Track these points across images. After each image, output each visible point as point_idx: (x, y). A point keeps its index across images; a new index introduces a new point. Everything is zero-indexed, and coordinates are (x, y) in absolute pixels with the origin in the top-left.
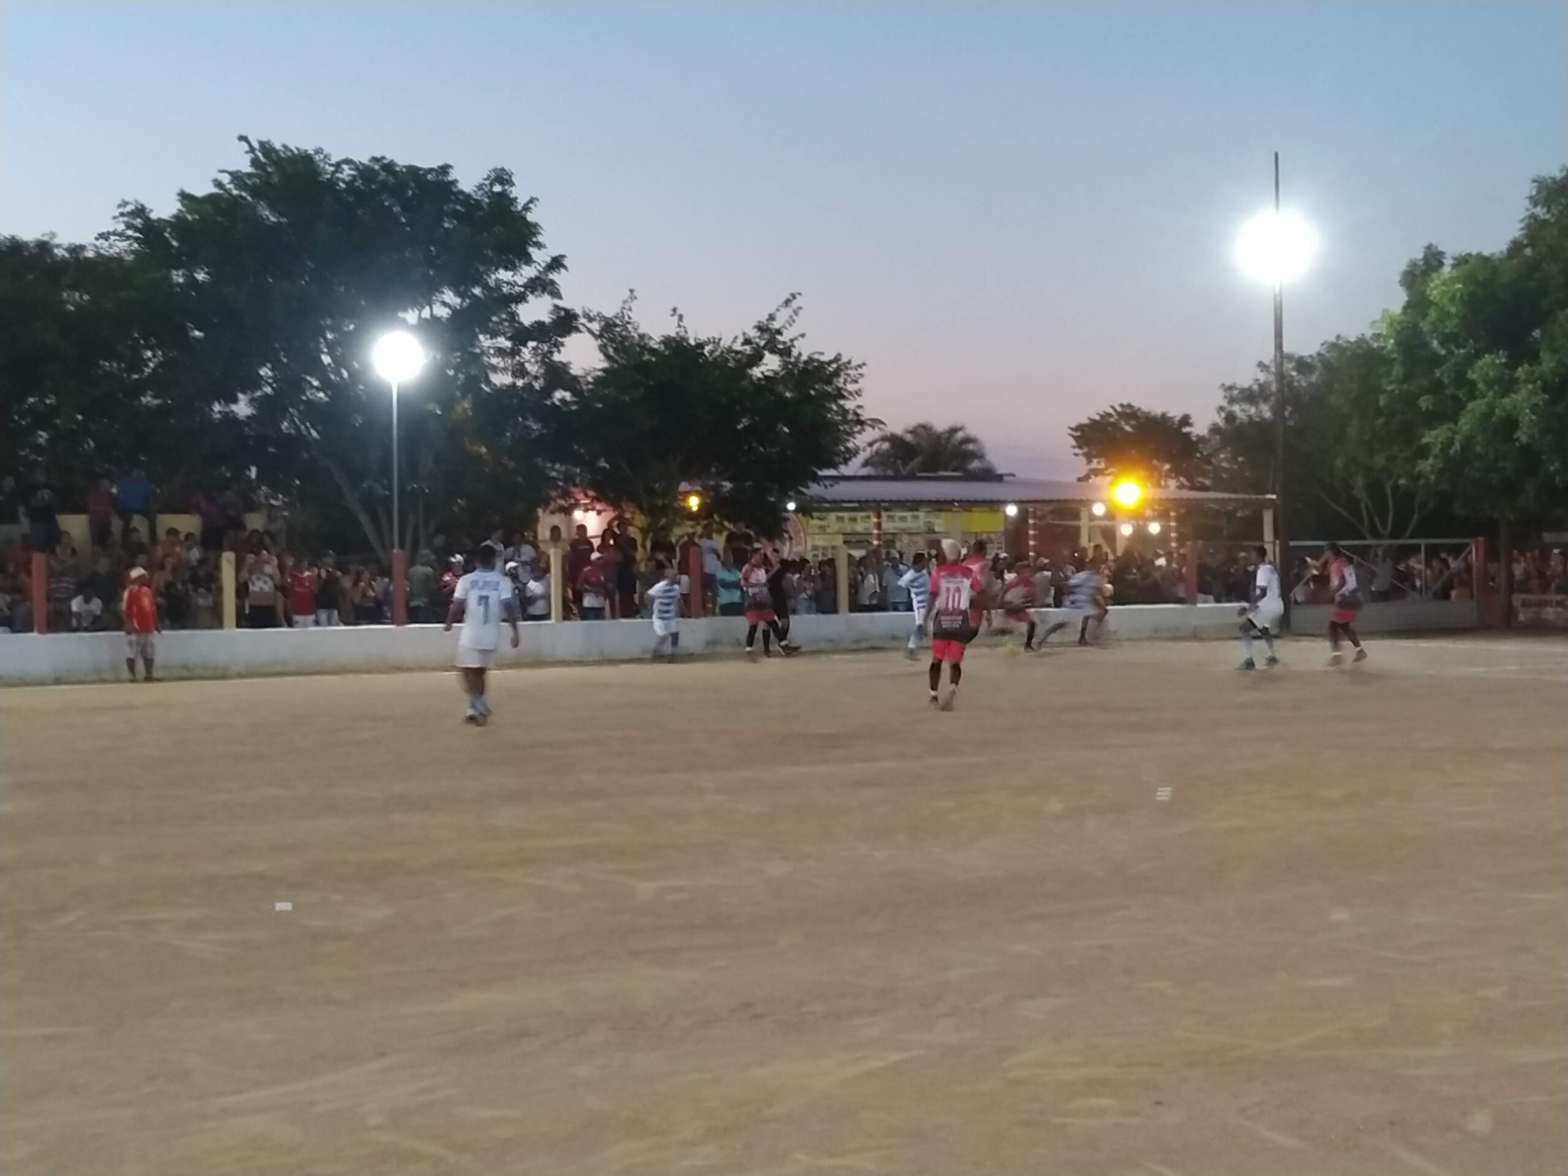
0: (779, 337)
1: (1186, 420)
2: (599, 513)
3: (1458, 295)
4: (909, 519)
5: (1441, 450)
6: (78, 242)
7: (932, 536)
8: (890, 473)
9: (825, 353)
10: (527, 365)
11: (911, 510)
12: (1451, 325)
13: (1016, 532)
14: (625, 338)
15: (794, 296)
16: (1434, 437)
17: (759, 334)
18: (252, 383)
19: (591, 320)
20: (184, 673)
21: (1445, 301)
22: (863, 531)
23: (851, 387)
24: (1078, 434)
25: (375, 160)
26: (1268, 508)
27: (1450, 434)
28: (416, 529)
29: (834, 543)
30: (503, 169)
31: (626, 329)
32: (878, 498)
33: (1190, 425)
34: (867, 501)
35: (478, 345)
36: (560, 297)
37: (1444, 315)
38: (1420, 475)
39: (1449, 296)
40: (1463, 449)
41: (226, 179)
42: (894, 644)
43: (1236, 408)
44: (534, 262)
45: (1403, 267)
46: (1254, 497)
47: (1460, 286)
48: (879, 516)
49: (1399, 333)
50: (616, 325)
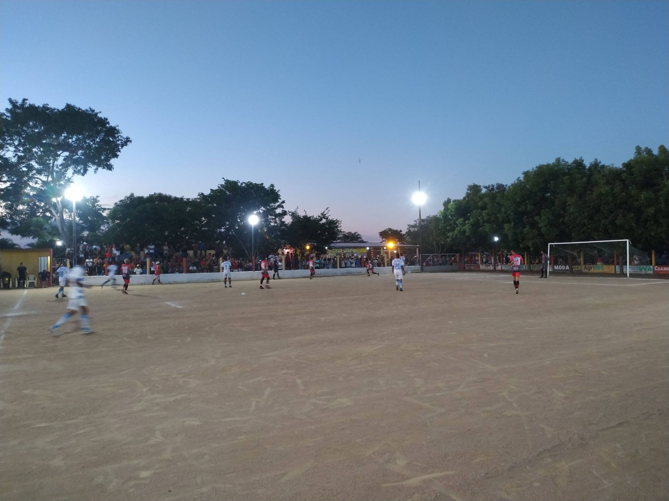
0: (325, 216)
1: (401, 231)
2: (291, 249)
3: (454, 207)
4: (349, 250)
5: (451, 237)
6: (188, 198)
7: (353, 254)
8: (345, 241)
10: (277, 221)
11: (348, 248)
12: (453, 213)
13: (369, 251)
14: (296, 216)
15: (328, 208)
16: (450, 234)
17: (321, 215)
18: (225, 225)
19: (290, 213)
20: (212, 281)
21: (452, 209)
22: (340, 253)
23: (339, 225)
24: (380, 234)
25: (249, 182)
26: (417, 248)
27: (453, 234)
28: (256, 253)
30: (273, 185)
31: (296, 214)
32: (343, 246)
33: (402, 232)
34: (341, 247)
35: (268, 217)
36: (284, 208)
37: (452, 211)
38: (447, 241)
39: (453, 207)
40: (455, 236)
41: (220, 186)
42: (348, 274)
43: (410, 229)
44: (279, 202)
45: (443, 202)
46: (414, 246)
47: (454, 206)
48: (343, 250)
49: (443, 215)
50: (295, 214)
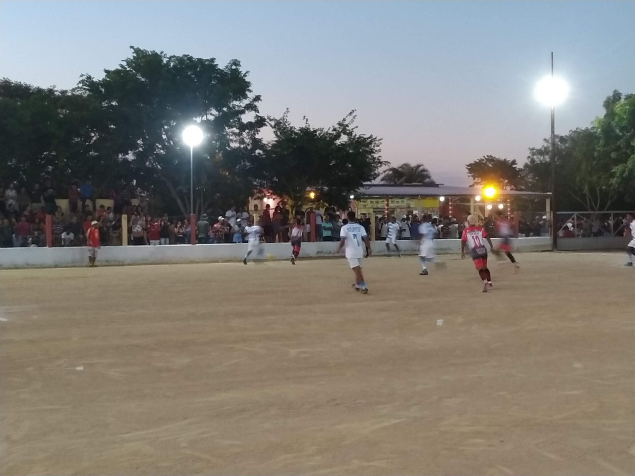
0: (347, 128)
2: (274, 199)
3: (627, 111)
4: (400, 202)
5: (620, 174)
6: (64, 89)
7: (410, 209)
8: (392, 183)
9: (366, 134)
10: (245, 139)
11: (401, 198)
12: (624, 123)
13: (444, 207)
14: (285, 128)
15: (353, 111)
16: (617, 169)
17: (339, 126)
18: (134, 147)
19: (271, 120)
21: (622, 113)
22: (382, 207)
23: (376, 148)
24: (470, 167)
25: (185, 56)
26: (548, 198)
27: (623, 168)
28: (200, 206)
29: (370, 212)
30: (236, 60)
31: (285, 124)
32: (388, 194)
33: (516, 164)
34: (383, 195)
35: (225, 131)
36: (258, 112)
37: (621, 119)
38: (611, 185)
39: (624, 111)
40: (628, 173)
41: (124, 64)
43: (535, 157)
44: (248, 97)
45: (604, 99)
46: (542, 194)
47: (628, 107)
48: (388, 201)
49: (603, 126)
50: (281, 123)
